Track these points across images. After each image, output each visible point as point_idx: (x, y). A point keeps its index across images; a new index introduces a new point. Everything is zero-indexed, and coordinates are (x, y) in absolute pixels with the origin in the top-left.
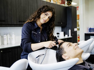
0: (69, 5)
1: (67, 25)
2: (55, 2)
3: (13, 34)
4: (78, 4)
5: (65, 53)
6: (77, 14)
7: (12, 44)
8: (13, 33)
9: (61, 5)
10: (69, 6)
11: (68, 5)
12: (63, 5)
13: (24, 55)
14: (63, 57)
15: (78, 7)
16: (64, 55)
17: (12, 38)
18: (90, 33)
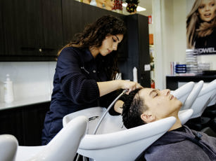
0: (130, 12)
1: (128, 57)
2: (102, 4)
3: (8, 79)
4: (149, 9)
6: (150, 32)
8: (8, 75)
9: (114, 11)
10: (132, 13)
11: (128, 11)
12: (118, 11)
13: (52, 121)
14: (143, 117)
15: (151, 17)
17: (5, 89)
18: (177, 75)
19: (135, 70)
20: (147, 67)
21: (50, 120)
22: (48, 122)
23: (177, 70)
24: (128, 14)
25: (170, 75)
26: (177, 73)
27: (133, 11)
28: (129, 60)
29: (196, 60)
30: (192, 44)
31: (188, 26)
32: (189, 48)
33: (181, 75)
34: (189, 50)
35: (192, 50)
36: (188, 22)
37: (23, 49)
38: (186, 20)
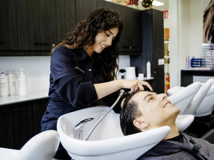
0: (146, 7)
3: (22, 73)
4: (167, 4)
5: (140, 115)
6: (165, 27)
7: (18, 95)
8: (22, 69)
9: (130, 6)
10: (148, 8)
12: (134, 6)
13: (47, 121)
15: (167, 11)
16: (138, 119)
17: (19, 82)
18: (192, 69)
19: (149, 64)
20: (161, 62)
21: (46, 120)
22: (45, 122)
23: (192, 64)
24: (144, 9)
25: (185, 69)
26: (192, 66)
27: (149, 6)
28: (143, 54)
29: (212, 54)
30: (209, 39)
31: (204, 21)
32: (205, 42)
33: (196, 69)
34: (205, 45)
35: (209, 44)
36: (205, 16)
37: (36, 44)
38: (203, 14)
